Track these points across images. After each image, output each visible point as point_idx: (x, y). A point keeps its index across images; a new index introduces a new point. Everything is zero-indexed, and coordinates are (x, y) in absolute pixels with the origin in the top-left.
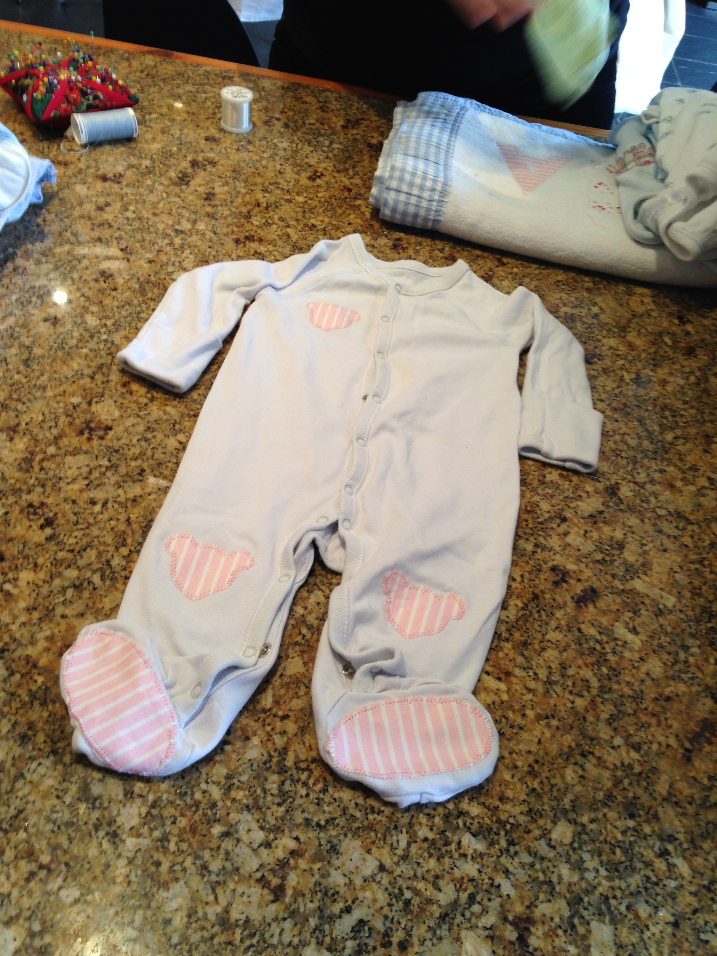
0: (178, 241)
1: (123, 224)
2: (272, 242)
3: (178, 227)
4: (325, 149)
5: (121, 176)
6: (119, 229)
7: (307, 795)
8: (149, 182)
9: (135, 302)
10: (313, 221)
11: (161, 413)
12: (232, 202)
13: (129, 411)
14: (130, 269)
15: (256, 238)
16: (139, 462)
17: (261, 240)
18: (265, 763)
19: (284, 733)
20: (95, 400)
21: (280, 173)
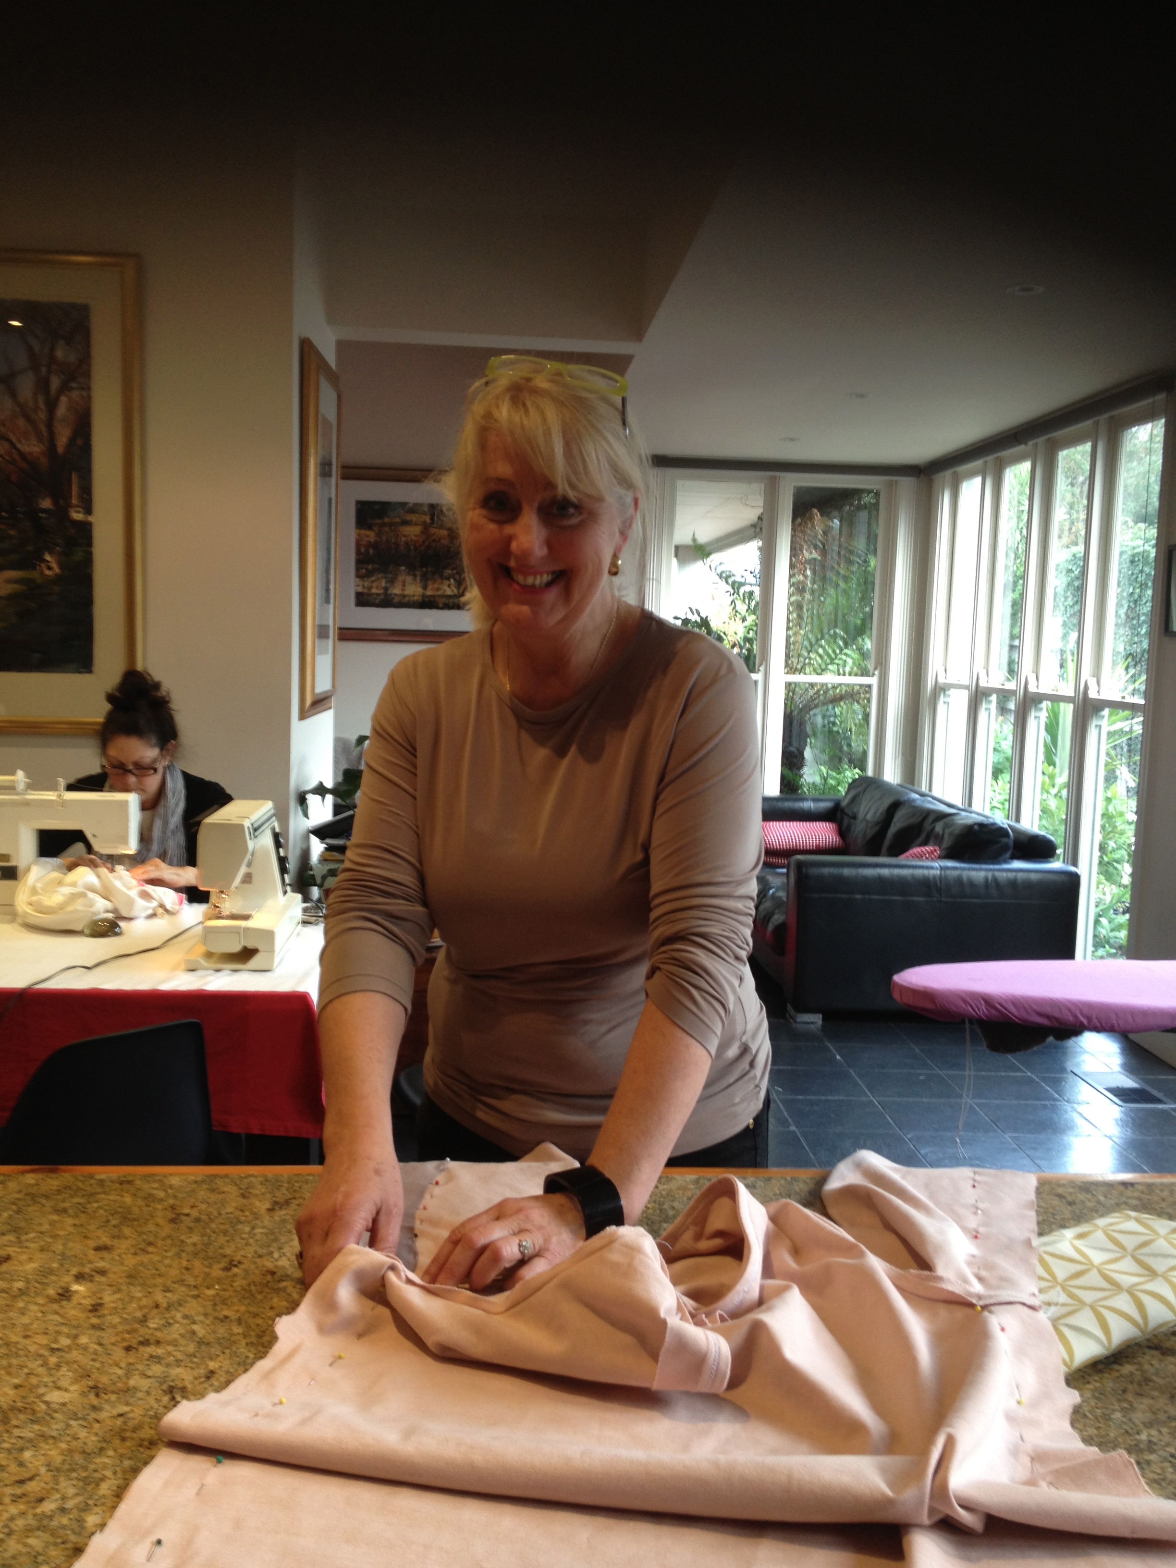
0: (53, 1360)
3: (54, 1346)
4: (245, 1236)
8: (21, 1304)
15: (151, 1341)
17: (158, 1343)
21: (187, 1269)
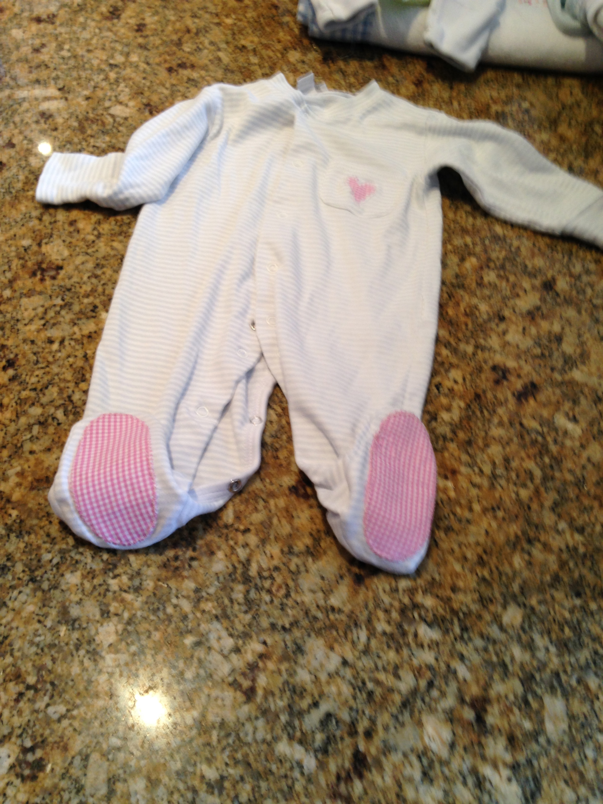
1: (60, 64)
2: (205, 68)
5: (54, 16)
6: (55, 69)
7: (272, 601)
9: (76, 140)
10: (243, 42)
11: (108, 249)
12: (163, 31)
13: (78, 249)
14: (69, 108)
16: (91, 299)
18: (230, 575)
19: (246, 545)
20: (44, 241)
